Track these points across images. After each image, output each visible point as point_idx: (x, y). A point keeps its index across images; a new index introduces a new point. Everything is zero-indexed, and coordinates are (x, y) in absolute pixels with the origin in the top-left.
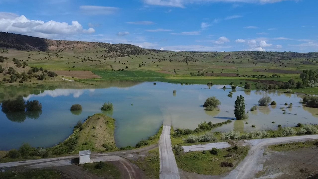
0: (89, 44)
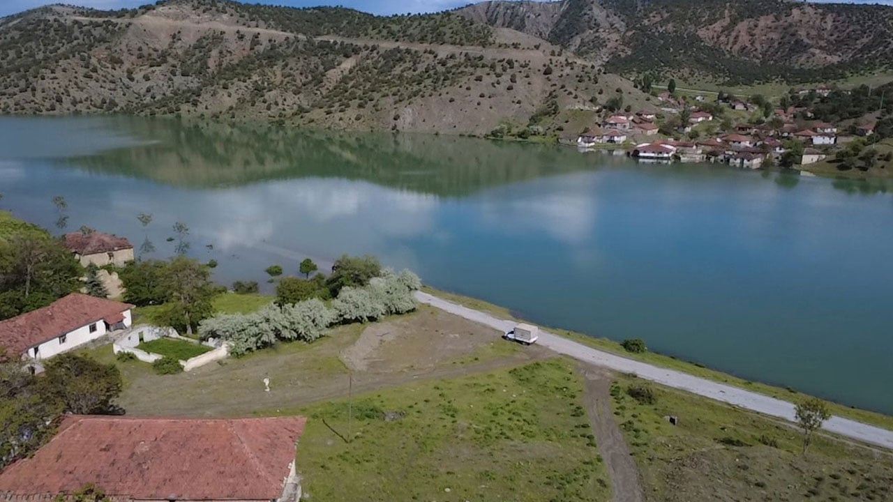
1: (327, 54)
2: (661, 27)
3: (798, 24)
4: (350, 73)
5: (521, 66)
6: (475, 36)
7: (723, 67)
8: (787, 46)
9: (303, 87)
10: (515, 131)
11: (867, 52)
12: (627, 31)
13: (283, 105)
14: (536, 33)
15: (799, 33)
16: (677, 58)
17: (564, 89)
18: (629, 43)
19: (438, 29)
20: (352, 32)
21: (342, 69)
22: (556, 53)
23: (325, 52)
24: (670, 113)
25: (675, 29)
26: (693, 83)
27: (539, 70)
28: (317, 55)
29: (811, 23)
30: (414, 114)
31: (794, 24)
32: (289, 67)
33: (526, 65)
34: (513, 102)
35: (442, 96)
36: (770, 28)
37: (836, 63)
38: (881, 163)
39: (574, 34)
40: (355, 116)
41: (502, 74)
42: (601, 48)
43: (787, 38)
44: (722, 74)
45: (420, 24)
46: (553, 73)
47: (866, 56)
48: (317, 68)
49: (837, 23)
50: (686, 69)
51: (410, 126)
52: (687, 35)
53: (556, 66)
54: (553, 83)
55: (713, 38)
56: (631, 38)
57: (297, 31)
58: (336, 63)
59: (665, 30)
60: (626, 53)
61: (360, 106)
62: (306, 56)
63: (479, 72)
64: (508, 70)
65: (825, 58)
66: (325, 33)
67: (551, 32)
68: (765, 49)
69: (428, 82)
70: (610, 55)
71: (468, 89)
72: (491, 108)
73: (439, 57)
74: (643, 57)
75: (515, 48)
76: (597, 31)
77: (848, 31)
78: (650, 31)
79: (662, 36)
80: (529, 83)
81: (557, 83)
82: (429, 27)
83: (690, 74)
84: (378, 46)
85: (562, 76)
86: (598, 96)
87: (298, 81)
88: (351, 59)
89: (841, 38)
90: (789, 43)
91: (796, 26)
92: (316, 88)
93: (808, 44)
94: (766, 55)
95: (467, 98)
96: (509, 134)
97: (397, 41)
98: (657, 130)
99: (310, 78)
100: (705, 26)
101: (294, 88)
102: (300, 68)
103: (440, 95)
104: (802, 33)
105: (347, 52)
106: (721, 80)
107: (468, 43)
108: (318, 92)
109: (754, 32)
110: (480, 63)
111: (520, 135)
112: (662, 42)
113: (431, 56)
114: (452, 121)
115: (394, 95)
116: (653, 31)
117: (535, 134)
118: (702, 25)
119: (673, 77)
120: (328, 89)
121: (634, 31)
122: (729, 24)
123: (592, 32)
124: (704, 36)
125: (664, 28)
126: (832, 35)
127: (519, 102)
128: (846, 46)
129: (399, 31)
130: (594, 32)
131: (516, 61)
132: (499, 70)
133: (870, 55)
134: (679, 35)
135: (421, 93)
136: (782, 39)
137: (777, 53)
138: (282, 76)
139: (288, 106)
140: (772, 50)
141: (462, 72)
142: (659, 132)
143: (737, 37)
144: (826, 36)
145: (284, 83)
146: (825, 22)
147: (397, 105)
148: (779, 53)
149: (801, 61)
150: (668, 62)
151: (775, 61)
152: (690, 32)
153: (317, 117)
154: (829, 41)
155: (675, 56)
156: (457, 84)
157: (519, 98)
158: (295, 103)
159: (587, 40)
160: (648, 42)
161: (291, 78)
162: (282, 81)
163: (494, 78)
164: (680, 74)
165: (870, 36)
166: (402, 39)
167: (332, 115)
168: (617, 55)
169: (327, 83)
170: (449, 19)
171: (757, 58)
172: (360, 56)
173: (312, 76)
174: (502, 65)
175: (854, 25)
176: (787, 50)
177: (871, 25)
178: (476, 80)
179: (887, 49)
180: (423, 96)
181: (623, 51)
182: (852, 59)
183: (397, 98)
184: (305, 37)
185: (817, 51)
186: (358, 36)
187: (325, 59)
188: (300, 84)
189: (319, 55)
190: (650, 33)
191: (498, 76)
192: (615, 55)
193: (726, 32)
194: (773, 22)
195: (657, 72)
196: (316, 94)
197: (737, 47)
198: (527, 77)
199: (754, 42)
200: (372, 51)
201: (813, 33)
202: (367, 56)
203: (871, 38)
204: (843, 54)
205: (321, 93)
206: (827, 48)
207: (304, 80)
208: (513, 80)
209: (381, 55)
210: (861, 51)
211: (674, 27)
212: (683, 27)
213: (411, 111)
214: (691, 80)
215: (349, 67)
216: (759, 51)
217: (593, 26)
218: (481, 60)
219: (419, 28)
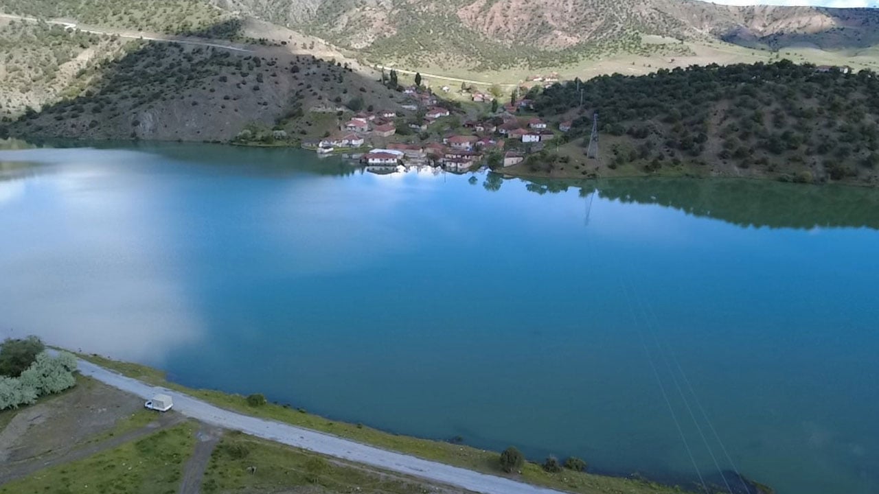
0: (847, 16)
1: (60, 44)
2: (425, 6)
3: (544, 6)
4: (88, 67)
5: (269, 64)
6: (224, 28)
7: (476, 50)
8: (534, 28)
9: (33, 83)
10: (259, 136)
11: (600, 34)
12: (393, 9)
13: (8, 106)
14: (304, 10)
15: (545, 14)
16: (436, 41)
17: (310, 89)
18: (395, 22)
19: (184, 18)
20: (89, 18)
21: (79, 62)
22: (308, 46)
23: (57, 42)
24: (410, 110)
25: (437, 9)
26: (447, 68)
27: (286, 69)
28: (47, 45)
29: (555, 5)
30: (154, 118)
31: (541, 6)
32: (15, 59)
33: (273, 63)
34: (259, 103)
35: (185, 99)
36: (521, 9)
37: (575, 45)
38: (562, 165)
39: (341, 12)
40: (90, 122)
41: (248, 74)
42: (366, 28)
43: (536, 19)
44: (474, 58)
45: (165, 12)
46: (300, 71)
47: (598, 38)
48: (49, 61)
49: (576, 6)
50: (442, 53)
51: (151, 132)
52: (448, 15)
53: (303, 63)
54: (300, 82)
55: (472, 18)
56: (396, 17)
57: (24, 12)
58: (71, 55)
59: (428, 9)
60: (392, 33)
61: (96, 110)
62: (34, 46)
63: (224, 71)
64: (255, 69)
65: (566, 39)
66: (60, 14)
67: (319, 9)
68: (517, 29)
69: (171, 80)
70: (375, 35)
71: (212, 91)
72: (236, 110)
73: (184, 52)
74: (405, 40)
75: (262, 44)
76: (363, 10)
77: (585, 14)
78: (414, 10)
79: (425, 15)
80: (276, 83)
81: (303, 82)
82: (175, 15)
83: (446, 58)
84: (119, 35)
85: (308, 74)
86: (342, 95)
87: (27, 76)
88: (88, 50)
89: (580, 20)
90: (537, 24)
91: (543, 8)
92: (48, 84)
93: (553, 26)
94: (517, 35)
95: (211, 101)
96: (254, 139)
97: (140, 30)
98: (395, 130)
99: (41, 72)
100: (464, 5)
101: (22, 84)
102: (28, 61)
103: (182, 98)
104: (548, 15)
105: (85, 42)
106: (473, 65)
107: (216, 36)
108: (51, 90)
109: (507, 13)
110: (225, 60)
111: (264, 140)
112: (424, 22)
113: (176, 50)
114: (195, 126)
115: (134, 96)
116: (417, 10)
117: (279, 139)
118: (462, 5)
119: (430, 61)
120: (62, 85)
121: (399, 10)
122: (486, 5)
123: (358, 10)
124: (463, 17)
125: (427, 7)
126: (572, 17)
127: (265, 104)
128: (584, 28)
129: (142, 19)
130: (360, 11)
131: (263, 59)
132: (245, 69)
133: (601, 37)
134: (441, 15)
135: (163, 95)
136: (531, 20)
137: (527, 34)
138: (7, 70)
139: (14, 107)
140: (523, 30)
141: (207, 71)
142: (396, 132)
143: (492, 18)
144: (568, 18)
145: (10, 78)
146: (567, 5)
147: (136, 110)
148: (529, 34)
149: (546, 44)
150: (427, 45)
151: (525, 42)
152: (451, 12)
153: (47, 124)
154: (570, 22)
155: (434, 40)
156: (201, 85)
157: (265, 99)
158: (23, 104)
159: (353, 19)
160: (412, 22)
161: (17, 72)
162: (7, 77)
163: (240, 78)
164: (437, 58)
165: (602, 19)
166: (146, 28)
167: (62, 122)
168: (382, 36)
169: (61, 78)
170: (196, 7)
171: (510, 39)
172: (99, 46)
173: (43, 70)
174: (249, 63)
175: (589, 8)
176: (536, 31)
177: (603, 9)
178: (220, 81)
179: (615, 32)
180: (164, 99)
181: (389, 31)
182: (588, 40)
183: (137, 100)
184: (36, 20)
185: (560, 33)
186: (97, 22)
187: (58, 50)
188: (29, 80)
189: (51, 45)
190: (414, 12)
191: (244, 75)
192: (380, 36)
193: (483, 13)
194: (524, 4)
195: (415, 57)
196: (49, 92)
197: (492, 28)
198: (274, 75)
199: (507, 23)
200: (112, 41)
201: (557, 15)
202: (107, 47)
203: (603, 21)
204: (581, 35)
205: (55, 90)
206: (569, 30)
207: (34, 75)
208: (259, 79)
209: (123, 46)
210: (595, 33)
211: (437, 7)
212: (444, 7)
213: (151, 116)
214: (446, 65)
215: (87, 59)
216: (512, 31)
217: (360, 4)
218: (227, 57)
219: (164, 16)
